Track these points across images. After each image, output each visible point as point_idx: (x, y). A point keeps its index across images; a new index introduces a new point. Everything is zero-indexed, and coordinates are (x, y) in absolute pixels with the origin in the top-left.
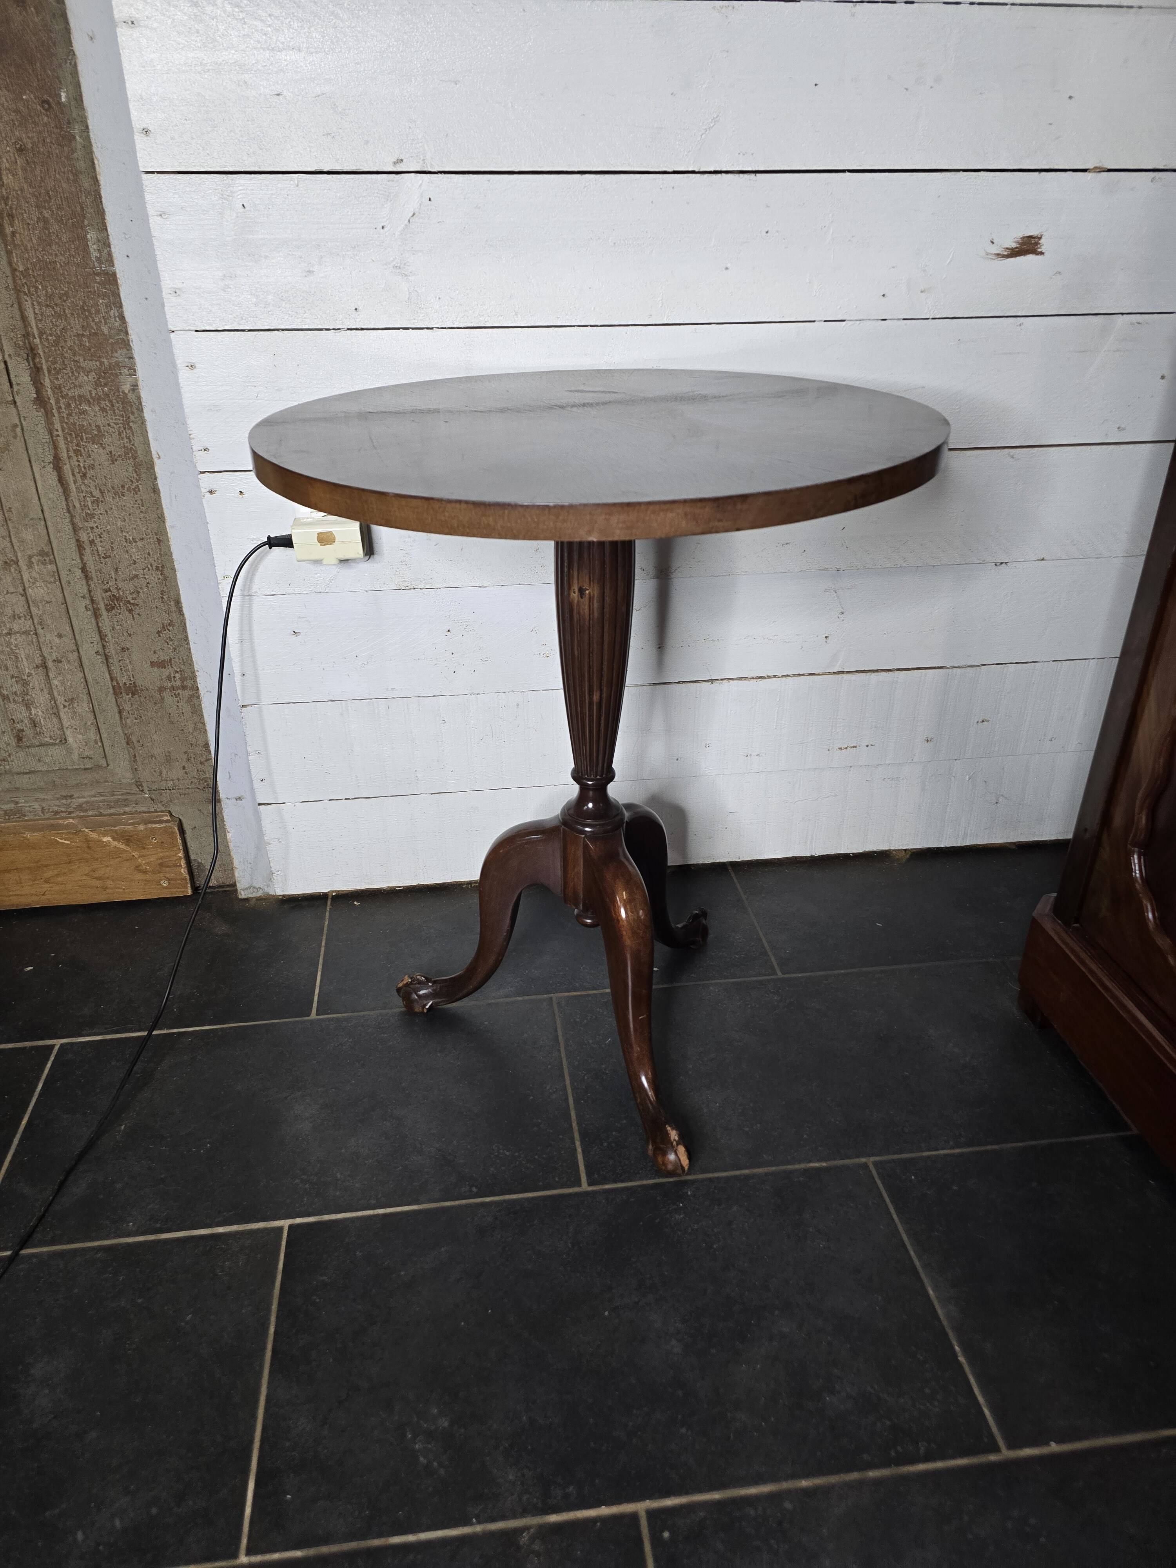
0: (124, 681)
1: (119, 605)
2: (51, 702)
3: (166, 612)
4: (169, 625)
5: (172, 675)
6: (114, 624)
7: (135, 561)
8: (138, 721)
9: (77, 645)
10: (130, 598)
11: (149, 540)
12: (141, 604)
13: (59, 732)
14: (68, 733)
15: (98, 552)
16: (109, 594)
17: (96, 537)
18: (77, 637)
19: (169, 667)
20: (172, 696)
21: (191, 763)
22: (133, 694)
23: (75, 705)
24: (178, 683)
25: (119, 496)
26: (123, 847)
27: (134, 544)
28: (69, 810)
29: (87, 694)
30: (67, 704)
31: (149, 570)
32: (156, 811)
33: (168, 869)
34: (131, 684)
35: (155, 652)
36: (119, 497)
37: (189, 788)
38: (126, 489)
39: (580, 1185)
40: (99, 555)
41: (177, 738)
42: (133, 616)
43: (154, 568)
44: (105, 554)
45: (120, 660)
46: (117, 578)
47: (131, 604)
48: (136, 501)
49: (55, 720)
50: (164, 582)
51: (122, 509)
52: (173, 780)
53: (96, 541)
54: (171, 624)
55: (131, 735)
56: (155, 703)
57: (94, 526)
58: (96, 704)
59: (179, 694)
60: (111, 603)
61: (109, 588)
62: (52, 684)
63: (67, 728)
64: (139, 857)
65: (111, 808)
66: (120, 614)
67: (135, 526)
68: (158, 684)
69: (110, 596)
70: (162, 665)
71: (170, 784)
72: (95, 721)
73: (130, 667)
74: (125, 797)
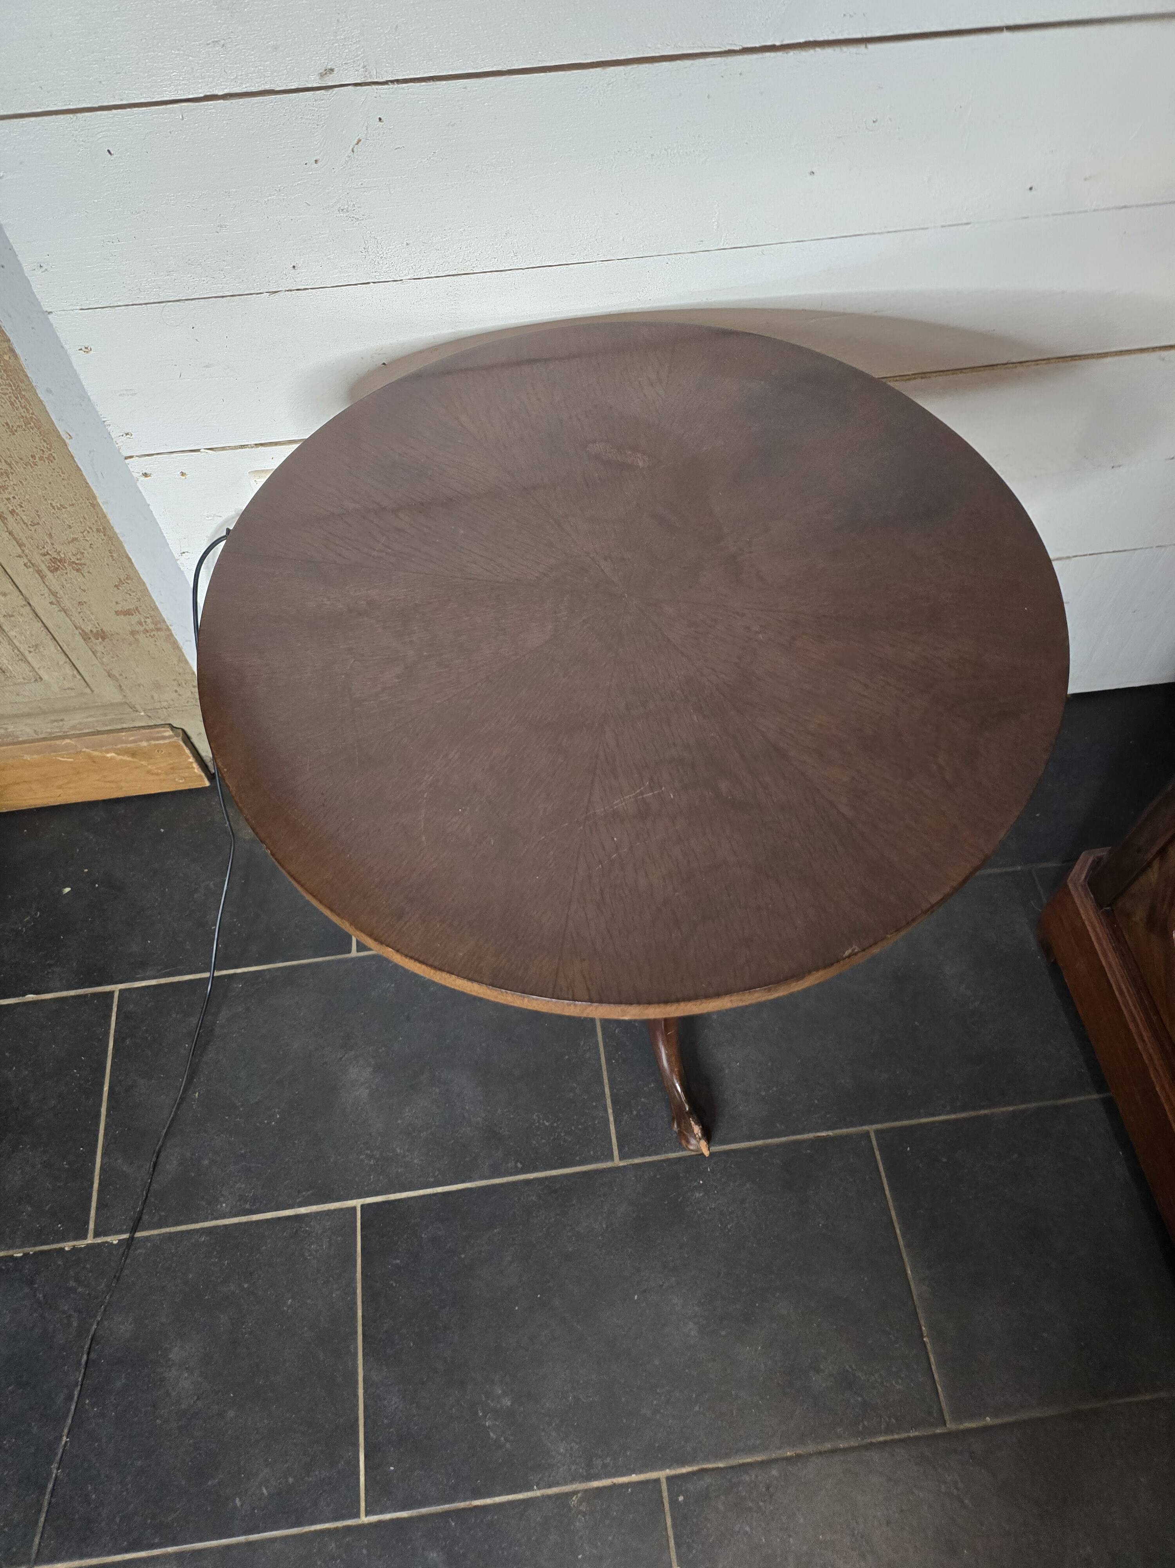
0: (89, 629)
1: (65, 566)
2: (13, 651)
3: (120, 568)
4: (127, 578)
5: (143, 620)
6: (62, 583)
7: (70, 526)
8: (116, 659)
9: (26, 599)
10: (73, 559)
11: (80, 505)
12: (88, 562)
13: (31, 673)
14: (41, 673)
15: (23, 521)
16: (48, 557)
17: (16, 507)
18: (24, 592)
19: (137, 613)
20: (147, 637)
21: (183, 687)
22: (103, 638)
23: (42, 649)
24: (152, 626)
25: (31, 465)
26: (129, 759)
27: (64, 510)
28: (63, 730)
29: (51, 639)
30: (32, 650)
31: (89, 532)
32: (156, 726)
33: (181, 771)
34: (97, 631)
35: (117, 603)
36: (32, 467)
37: (186, 706)
38: (37, 459)
39: (612, 1159)
40: (25, 523)
41: (162, 670)
42: (82, 574)
43: (95, 530)
44: (31, 522)
45: (80, 613)
46: (54, 542)
47: (76, 564)
48: (54, 469)
49: (24, 665)
50: (110, 542)
51: (38, 478)
52: (167, 701)
53: (17, 511)
54: (128, 577)
55: (111, 670)
56: (130, 644)
57: (11, 496)
58: (65, 645)
59: (154, 635)
60: (53, 565)
61: (47, 552)
62: (11, 637)
63: (39, 668)
64: (148, 764)
65: (107, 725)
66: (67, 573)
67: (60, 493)
68: (129, 628)
69: (50, 559)
70: (128, 613)
71: (165, 704)
72: (68, 660)
73: (93, 617)
74: (119, 717)
